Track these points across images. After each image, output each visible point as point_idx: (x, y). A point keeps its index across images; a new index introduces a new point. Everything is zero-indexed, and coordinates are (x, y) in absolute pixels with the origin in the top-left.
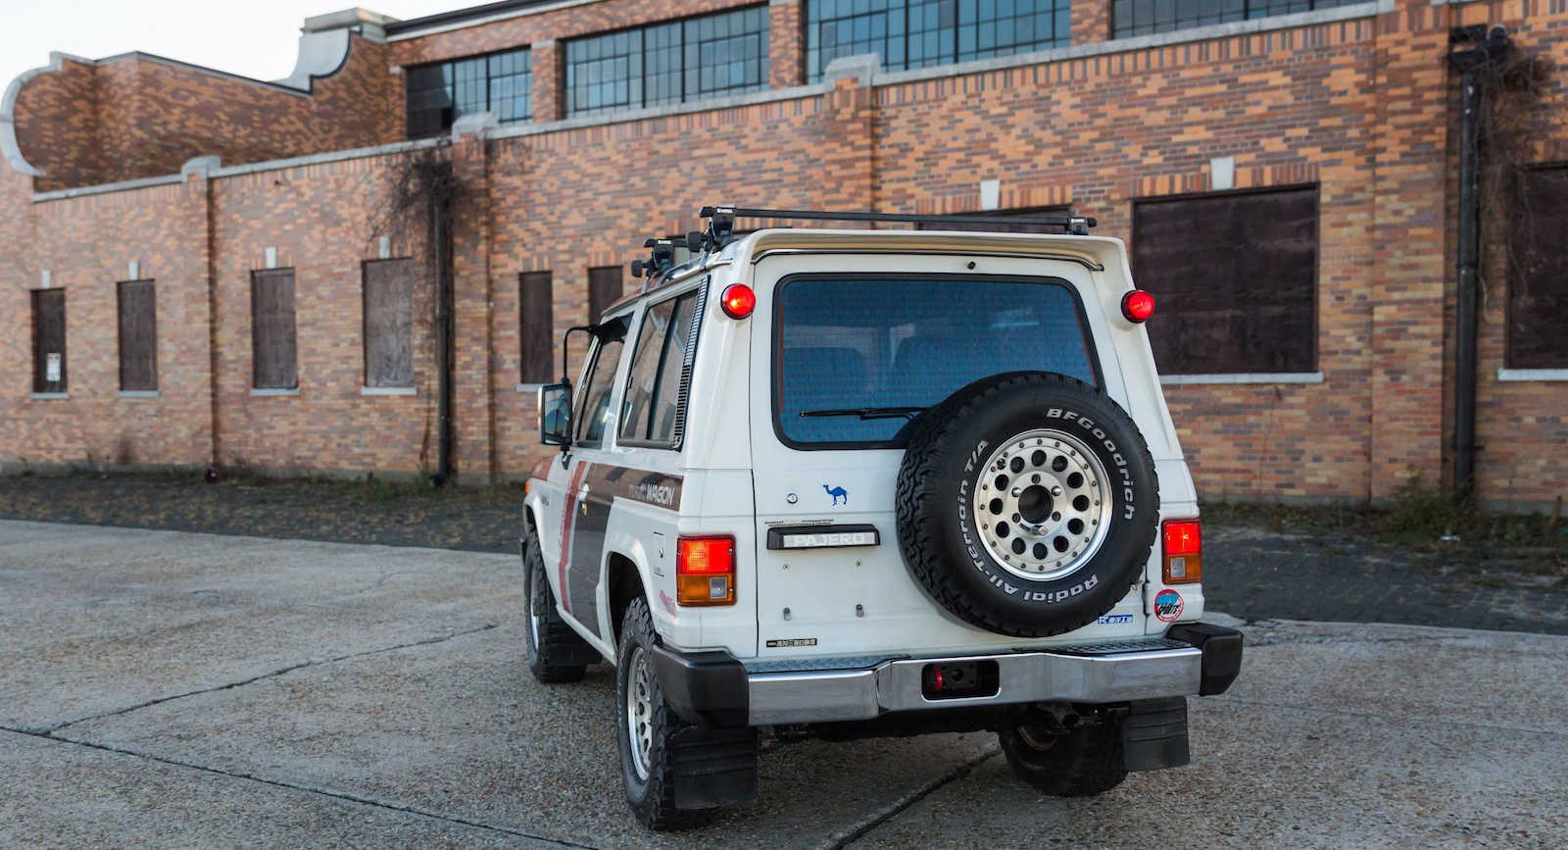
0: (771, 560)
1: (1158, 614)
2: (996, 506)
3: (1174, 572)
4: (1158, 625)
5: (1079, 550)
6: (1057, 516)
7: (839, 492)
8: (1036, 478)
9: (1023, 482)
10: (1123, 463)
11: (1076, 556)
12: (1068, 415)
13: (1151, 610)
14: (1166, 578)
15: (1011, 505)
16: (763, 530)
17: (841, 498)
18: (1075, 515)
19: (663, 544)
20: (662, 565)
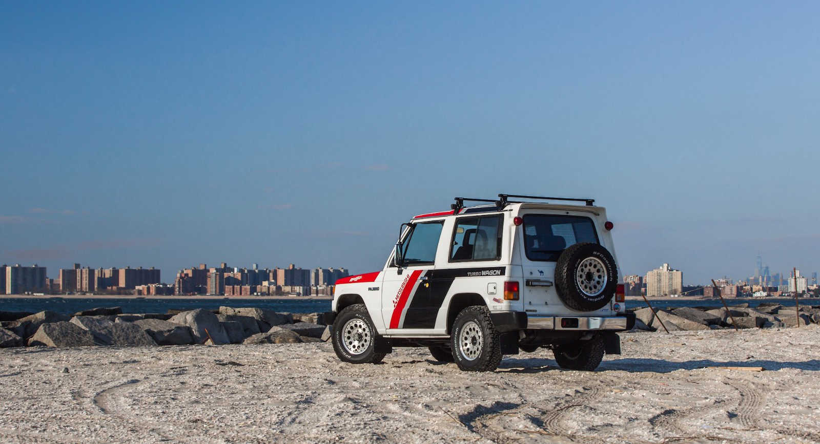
0: (527, 289)
1: (614, 309)
2: (581, 276)
3: (618, 299)
4: (614, 313)
5: (599, 289)
6: (594, 280)
7: (541, 272)
8: (589, 270)
9: (586, 270)
10: (610, 266)
11: (599, 290)
12: (598, 254)
13: (613, 308)
14: (616, 301)
15: (584, 277)
16: (525, 281)
17: (542, 274)
18: (598, 280)
19: (494, 285)
20: (494, 291)
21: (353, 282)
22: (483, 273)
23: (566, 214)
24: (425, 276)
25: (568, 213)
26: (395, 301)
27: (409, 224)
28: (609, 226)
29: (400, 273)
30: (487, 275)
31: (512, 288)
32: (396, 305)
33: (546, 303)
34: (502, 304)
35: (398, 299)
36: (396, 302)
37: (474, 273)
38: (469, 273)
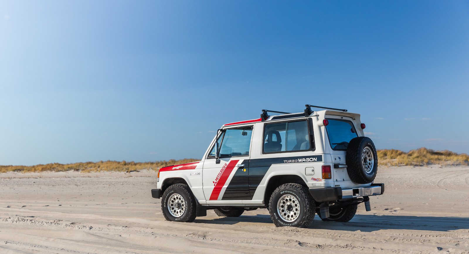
0: (334, 171)
5: (371, 168)
6: (367, 162)
7: (340, 158)
12: (370, 144)
16: (333, 165)
18: (369, 162)
19: (313, 169)
20: (313, 173)
21: (175, 170)
22: (300, 160)
23: (341, 119)
24: (241, 164)
25: (342, 118)
26: (215, 181)
27: (221, 130)
28: (363, 126)
29: (218, 162)
30: (304, 162)
31: (326, 170)
32: (216, 184)
33: (343, 179)
34: (321, 182)
35: (218, 181)
36: (216, 183)
37: (290, 161)
38: (285, 161)
